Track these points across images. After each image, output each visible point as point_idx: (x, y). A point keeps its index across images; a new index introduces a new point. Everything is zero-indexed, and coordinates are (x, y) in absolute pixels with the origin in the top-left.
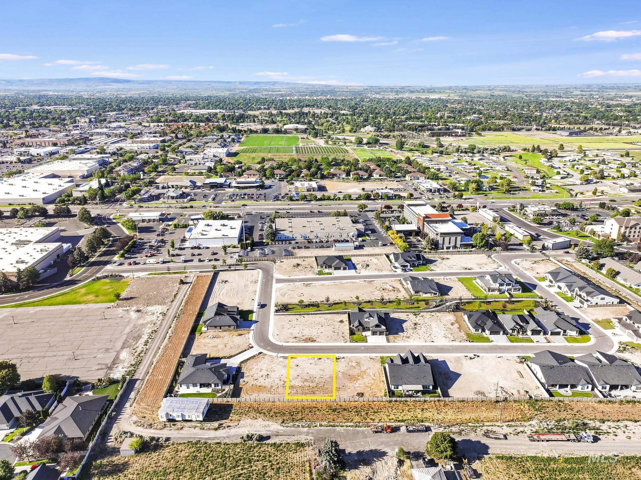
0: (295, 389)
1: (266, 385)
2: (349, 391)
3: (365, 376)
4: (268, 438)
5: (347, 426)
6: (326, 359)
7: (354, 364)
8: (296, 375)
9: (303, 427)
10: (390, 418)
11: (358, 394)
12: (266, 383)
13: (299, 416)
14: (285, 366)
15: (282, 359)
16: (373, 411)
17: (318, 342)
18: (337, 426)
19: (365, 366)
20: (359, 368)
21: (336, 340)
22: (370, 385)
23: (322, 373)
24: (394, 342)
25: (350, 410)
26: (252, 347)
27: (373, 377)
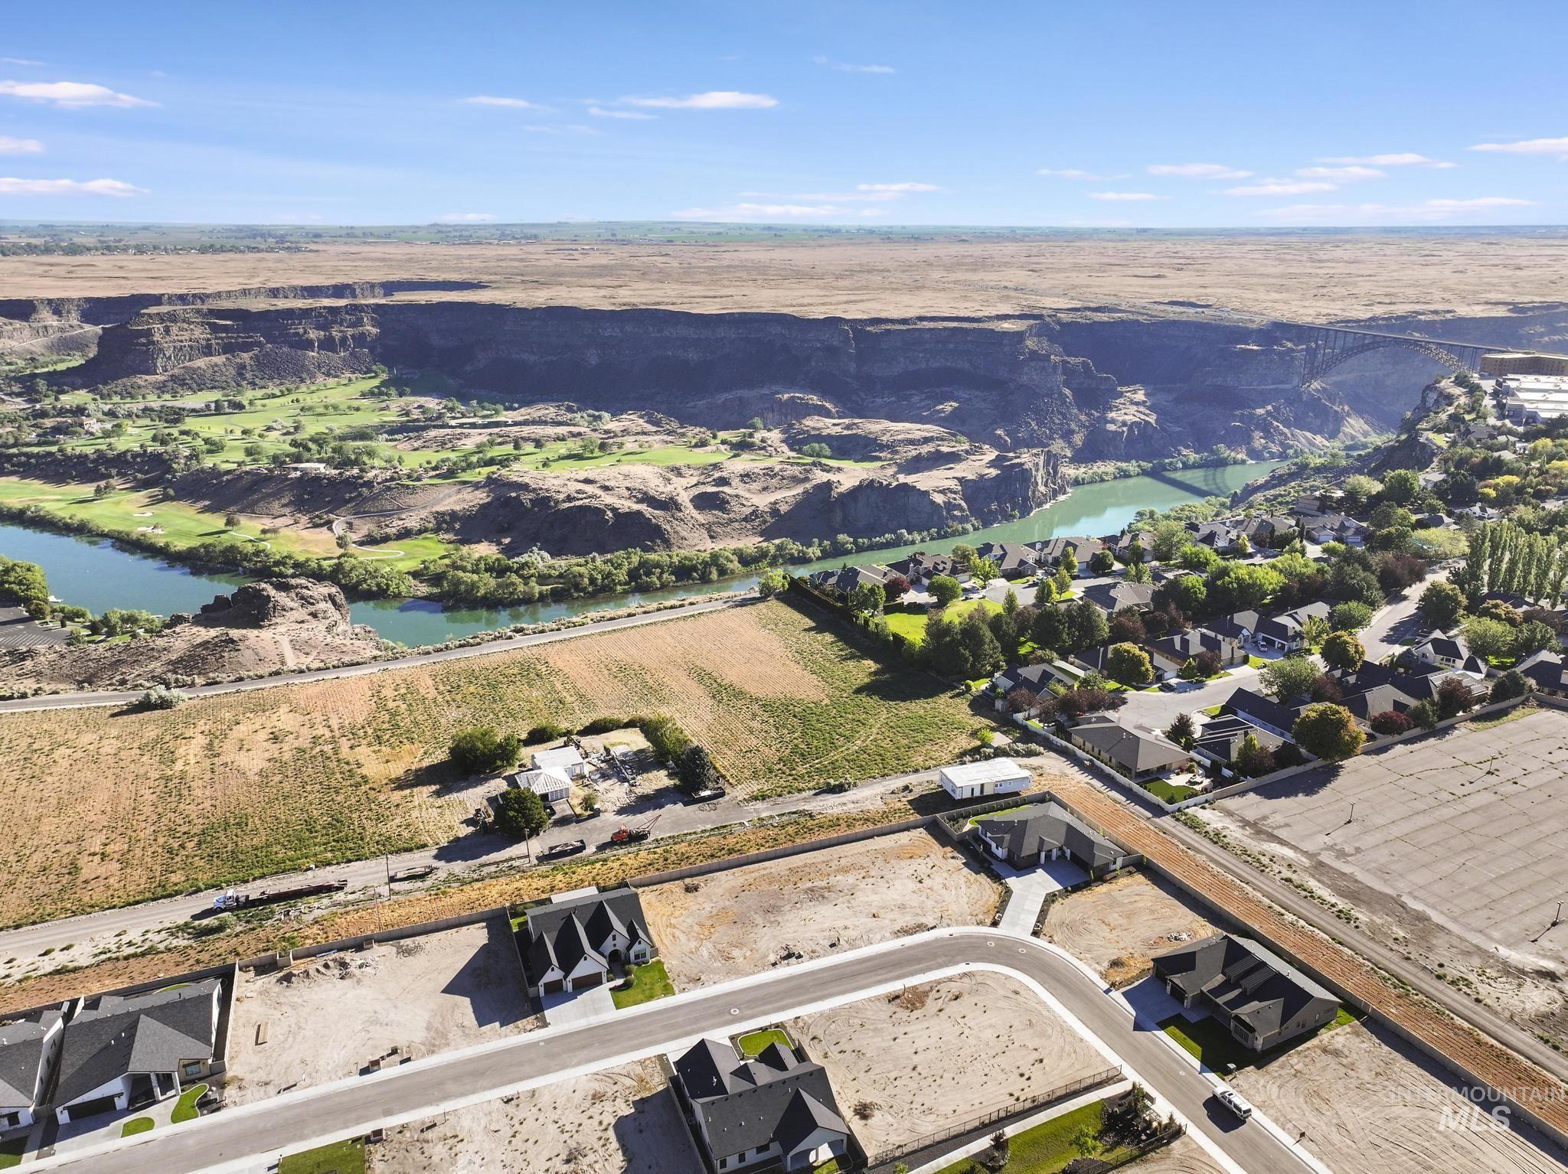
0: (834, 867)
1: (904, 863)
2: (720, 891)
3: (696, 928)
4: (816, 794)
5: (695, 833)
6: (817, 948)
7: (736, 953)
8: (857, 894)
9: (772, 817)
10: (619, 863)
11: (696, 889)
12: (907, 867)
13: (790, 829)
14: (902, 907)
15: (929, 921)
16: (656, 866)
17: (878, 998)
18: (712, 830)
19: (705, 954)
20: (720, 947)
21: (831, 1017)
22: (677, 913)
23: (804, 913)
24: (641, 1063)
25: (701, 858)
26: (1035, 933)
27: (677, 933)
